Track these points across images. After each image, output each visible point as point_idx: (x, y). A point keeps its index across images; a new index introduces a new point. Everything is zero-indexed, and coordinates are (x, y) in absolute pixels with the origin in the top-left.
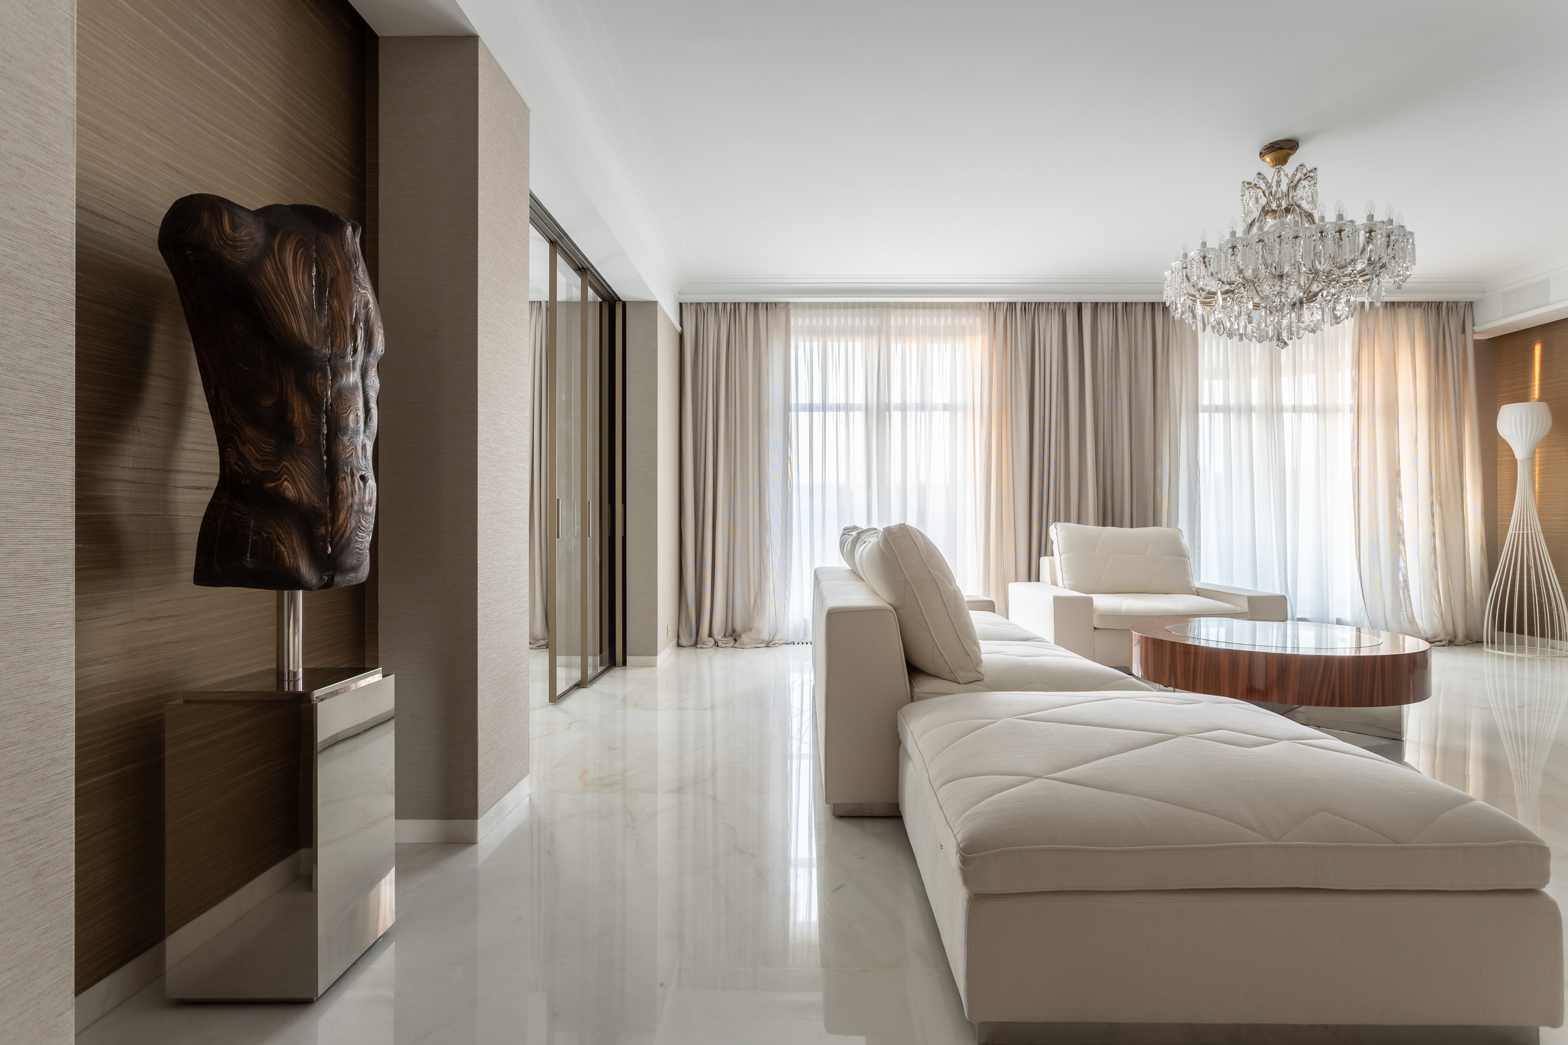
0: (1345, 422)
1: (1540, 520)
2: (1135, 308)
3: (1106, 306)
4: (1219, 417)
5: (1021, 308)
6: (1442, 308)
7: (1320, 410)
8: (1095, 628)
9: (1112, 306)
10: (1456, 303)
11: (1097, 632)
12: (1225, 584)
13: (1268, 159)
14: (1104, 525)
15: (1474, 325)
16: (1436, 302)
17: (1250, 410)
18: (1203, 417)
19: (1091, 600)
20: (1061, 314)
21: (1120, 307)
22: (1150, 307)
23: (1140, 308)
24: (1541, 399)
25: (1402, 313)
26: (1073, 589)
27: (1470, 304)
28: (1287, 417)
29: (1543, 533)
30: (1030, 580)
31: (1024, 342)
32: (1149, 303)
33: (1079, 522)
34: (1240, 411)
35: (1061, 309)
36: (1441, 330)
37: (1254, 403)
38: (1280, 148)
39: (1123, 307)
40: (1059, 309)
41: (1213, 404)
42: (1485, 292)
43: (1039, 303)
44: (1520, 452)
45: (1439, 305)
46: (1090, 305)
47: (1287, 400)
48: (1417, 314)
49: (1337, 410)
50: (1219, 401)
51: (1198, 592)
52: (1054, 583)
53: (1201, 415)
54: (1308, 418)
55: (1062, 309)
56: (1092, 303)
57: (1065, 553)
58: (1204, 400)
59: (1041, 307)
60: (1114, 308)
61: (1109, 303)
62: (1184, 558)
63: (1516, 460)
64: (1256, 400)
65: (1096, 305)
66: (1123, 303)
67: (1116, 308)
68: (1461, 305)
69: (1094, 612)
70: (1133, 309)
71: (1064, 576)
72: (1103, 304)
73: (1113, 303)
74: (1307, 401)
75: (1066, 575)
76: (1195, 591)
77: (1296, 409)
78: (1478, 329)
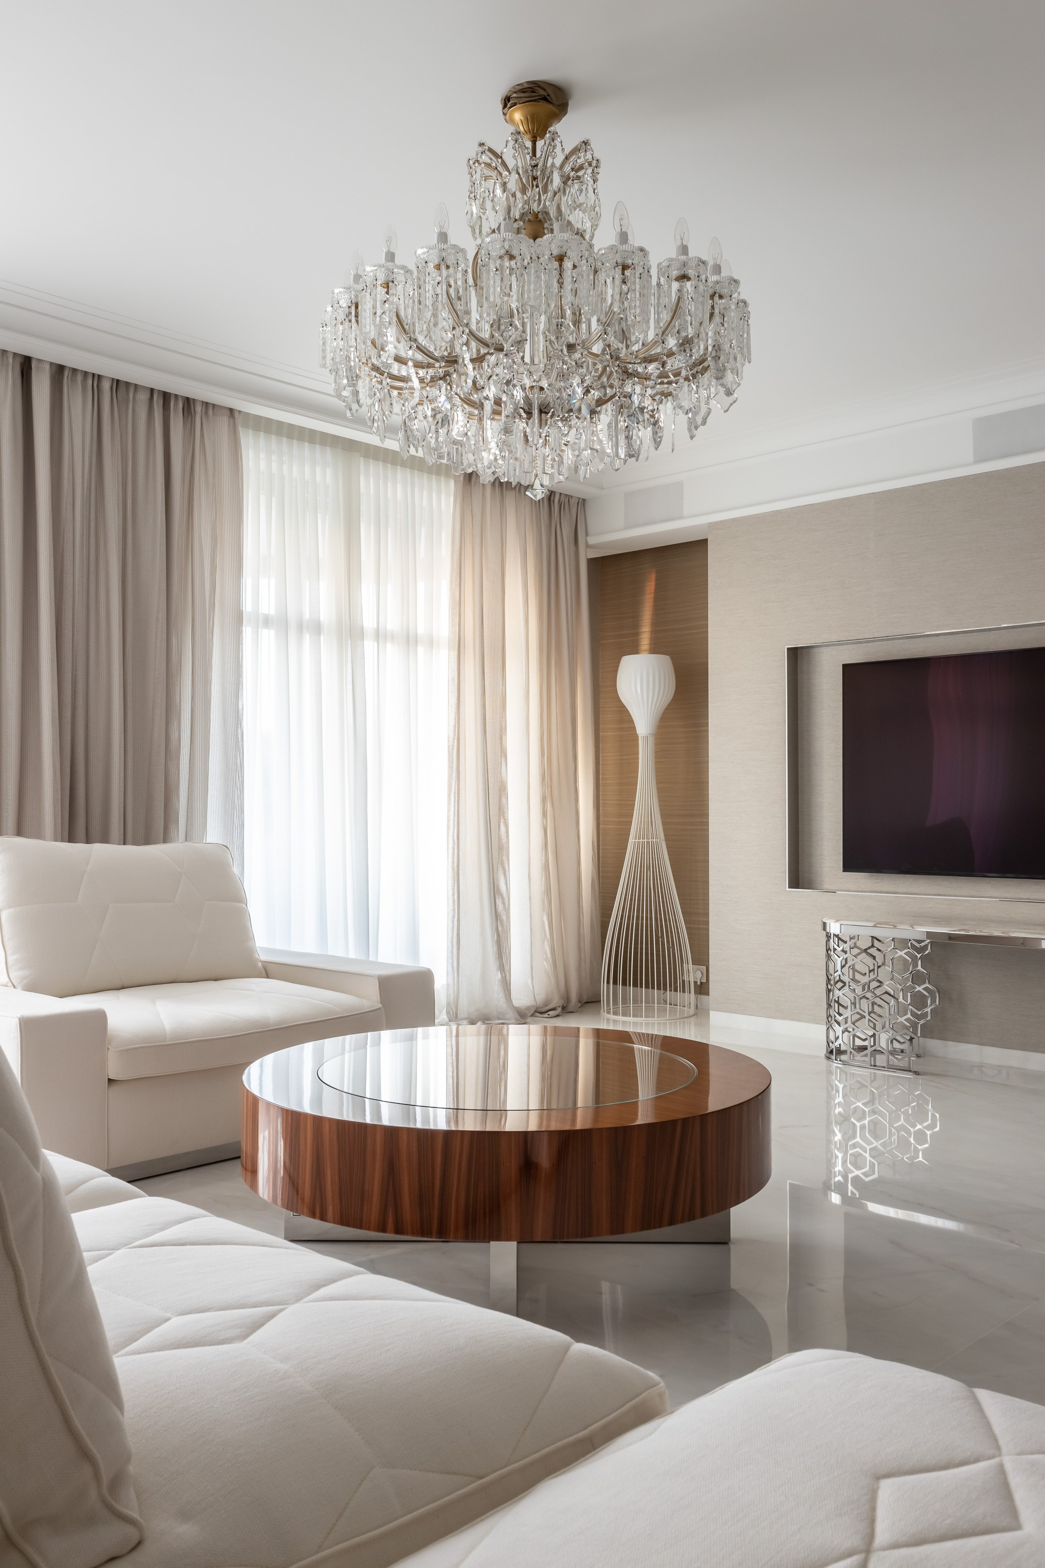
0: (444, 658)
1: (664, 823)
2: (134, 397)
3: (79, 378)
4: (268, 636)
6: (553, 501)
7: (410, 640)
8: (109, 1079)
9: (90, 382)
10: (569, 497)
11: (115, 1088)
13: (518, 116)
15: (587, 535)
17: (317, 628)
18: (247, 632)
19: (100, 1017)
21: (106, 386)
22: (161, 402)
23: (143, 397)
24: (655, 649)
25: (510, 499)
27: (582, 503)
28: (369, 646)
29: (666, 840)
32: (159, 391)
34: (300, 627)
36: (554, 536)
37: (322, 619)
38: (545, 99)
39: (112, 389)
41: (260, 612)
42: (602, 488)
44: (644, 724)
45: (553, 494)
46: (47, 367)
47: (368, 622)
49: (431, 643)
50: (268, 607)
51: (268, 971)
53: (245, 630)
54: (392, 652)
56: (51, 364)
57: (10, 907)
58: (250, 603)
60: (95, 385)
61: (86, 374)
62: (241, 904)
63: (637, 736)
64: (327, 613)
65: (59, 371)
66: (113, 379)
67: (98, 386)
68: (573, 502)
69: (109, 1044)
70: (131, 396)
71: (11, 959)
72: (74, 371)
73: (93, 374)
74: (392, 622)
75: (15, 957)
76: (262, 969)
77: (379, 635)
78: (592, 540)
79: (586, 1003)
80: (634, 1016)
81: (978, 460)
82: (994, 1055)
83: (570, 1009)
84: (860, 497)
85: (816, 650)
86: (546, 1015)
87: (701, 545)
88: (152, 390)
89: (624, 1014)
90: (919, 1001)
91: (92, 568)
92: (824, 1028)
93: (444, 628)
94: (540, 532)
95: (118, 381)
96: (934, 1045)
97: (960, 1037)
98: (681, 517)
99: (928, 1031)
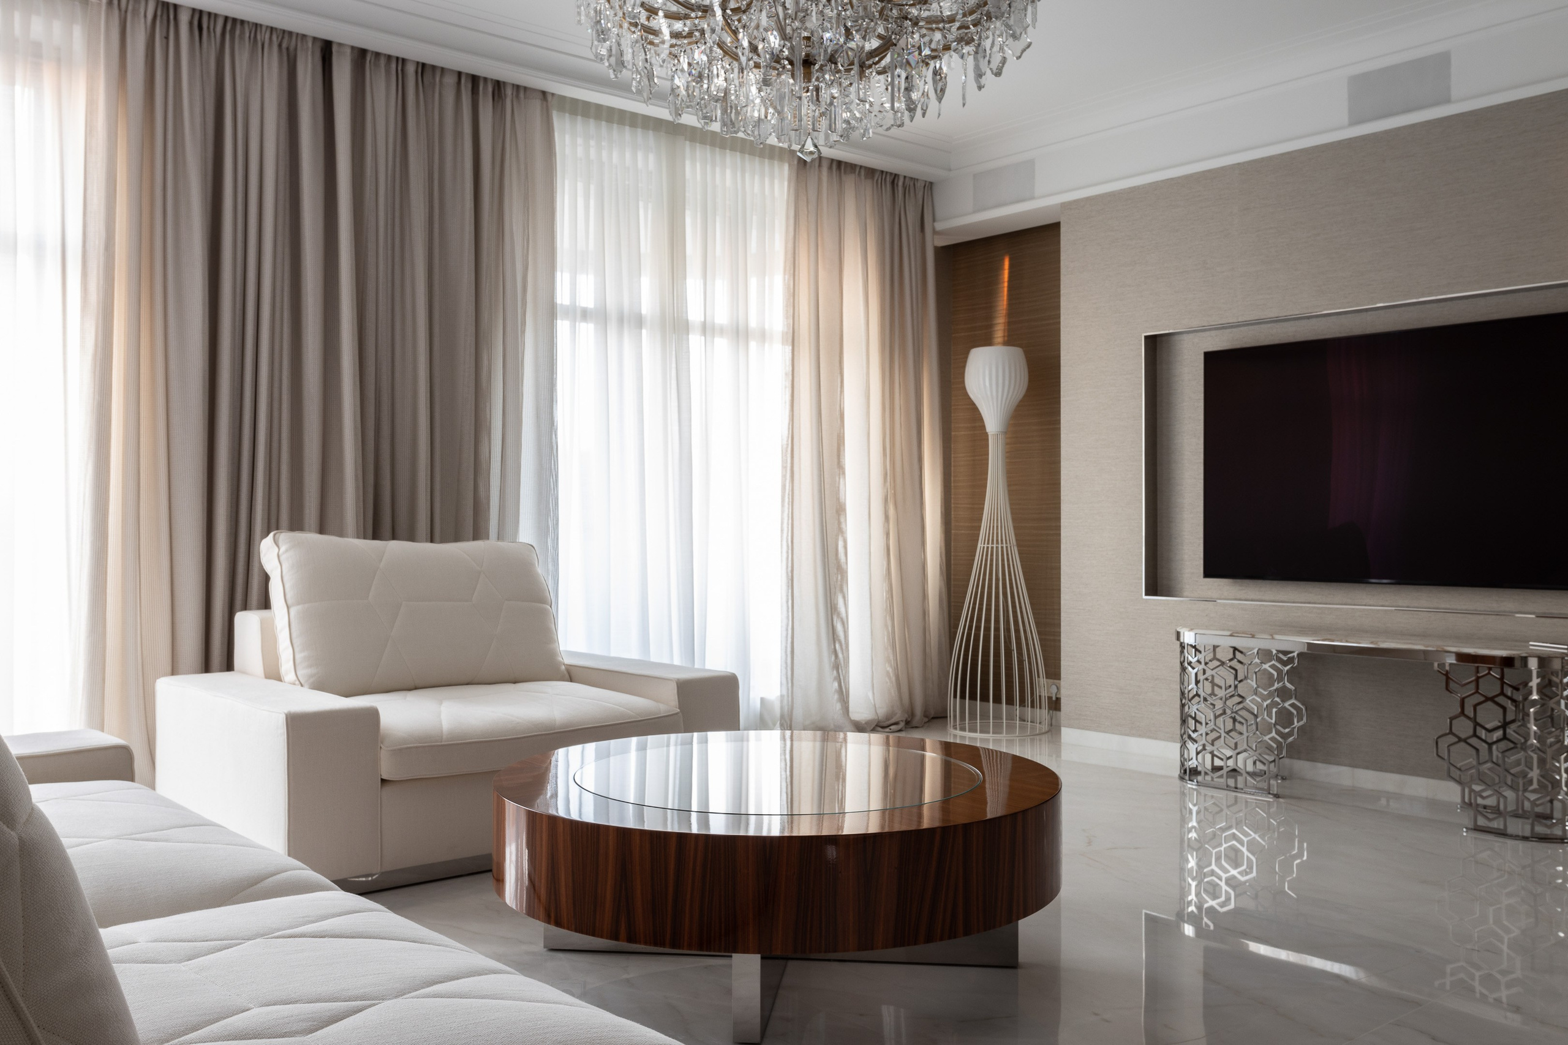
0: (777, 355)
1: (1015, 528)
2: (441, 81)
3: (383, 61)
4: (587, 330)
5: (191, 23)
6: (897, 185)
7: (740, 334)
8: (383, 781)
9: (394, 66)
10: (914, 180)
11: (388, 789)
12: (597, 651)
14: (376, 536)
15: (934, 220)
16: (891, 174)
17: (639, 321)
18: (562, 326)
19: (372, 715)
20: (285, 58)
21: (411, 69)
22: (470, 86)
23: (450, 80)
24: (1009, 342)
25: (850, 181)
26: (320, 685)
27: (930, 186)
28: (695, 341)
29: (1018, 546)
30: (207, 668)
31: (198, 110)
32: (467, 74)
33: (322, 530)
34: (621, 320)
35: (284, 45)
36: (897, 220)
37: (644, 312)
39: (417, 72)
40: (280, 46)
41: (577, 304)
42: (950, 170)
43: (234, 20)
44: (993, 420)
45: (895, 177)
46: (348, 51)
47: (695, 314)
48: (868, 187)
49: (763, 336)
50: (588, 300)
51: (571, 675)
52: (273, 674)
53: (559, 322)
54: (722, 344)
55: (288, 49)
56: (353, 48)
57: (298, 604)
58: (562, 297)
59: (238, 32)
60: (400, 68)
61: (389, 57)
62: (544, 605)
63: (986, 435)
64: (648, 305)
65: (361, 55)
66: (418, 63)
67: (402, 70)
68: (919, 185)
69: (382, 743)
70: (438, 79)
71: (299, 656)
72: (377, 55)
73: (397, 58)
74: (722, 316)
75: (302, 655)
76: (566, 672)
77: (707, 329)
78: (940, 226)
79: (933, 718)
80: (981, 732)
81: (1354, 122)
82: (1367, 779)
83: (914, 723)
84: (1223, 169)
85: (1177, 337)
86: (887, 730)
87: (1053, 229)
88: (460, 74)
89: (971, 730)
90: (1285, 718)
91: (397, 259)
92: (1178, 745)
93: (777, 321)
94: (882, 219)
95: (424, 65)
96: (1302, 767)
97: (1330, 758)
98: (1032, 198)
99: (1294, 751)
